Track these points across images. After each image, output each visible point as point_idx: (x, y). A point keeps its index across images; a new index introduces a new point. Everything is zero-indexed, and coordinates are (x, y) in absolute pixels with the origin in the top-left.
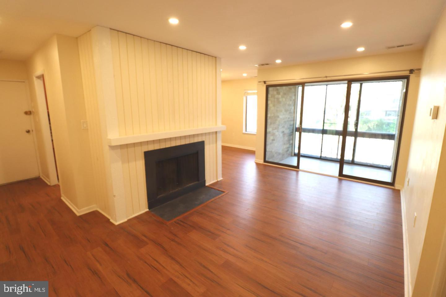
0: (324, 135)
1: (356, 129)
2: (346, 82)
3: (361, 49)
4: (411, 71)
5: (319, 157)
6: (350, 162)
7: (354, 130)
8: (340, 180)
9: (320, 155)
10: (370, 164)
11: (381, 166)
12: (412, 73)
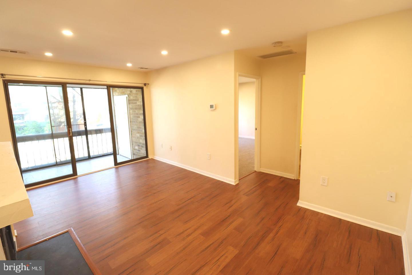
0: (54, 139)
1: (86, 128)
2: (106, 87)
3: (129, 65)
4: (145, 84)
5: (55, 164)
6: (88, 158)
7: (84, 129)
8: (117, 168)
9: (55, 161)
10: (102, 154)
11: (110, 153)
12: (146, 86)
